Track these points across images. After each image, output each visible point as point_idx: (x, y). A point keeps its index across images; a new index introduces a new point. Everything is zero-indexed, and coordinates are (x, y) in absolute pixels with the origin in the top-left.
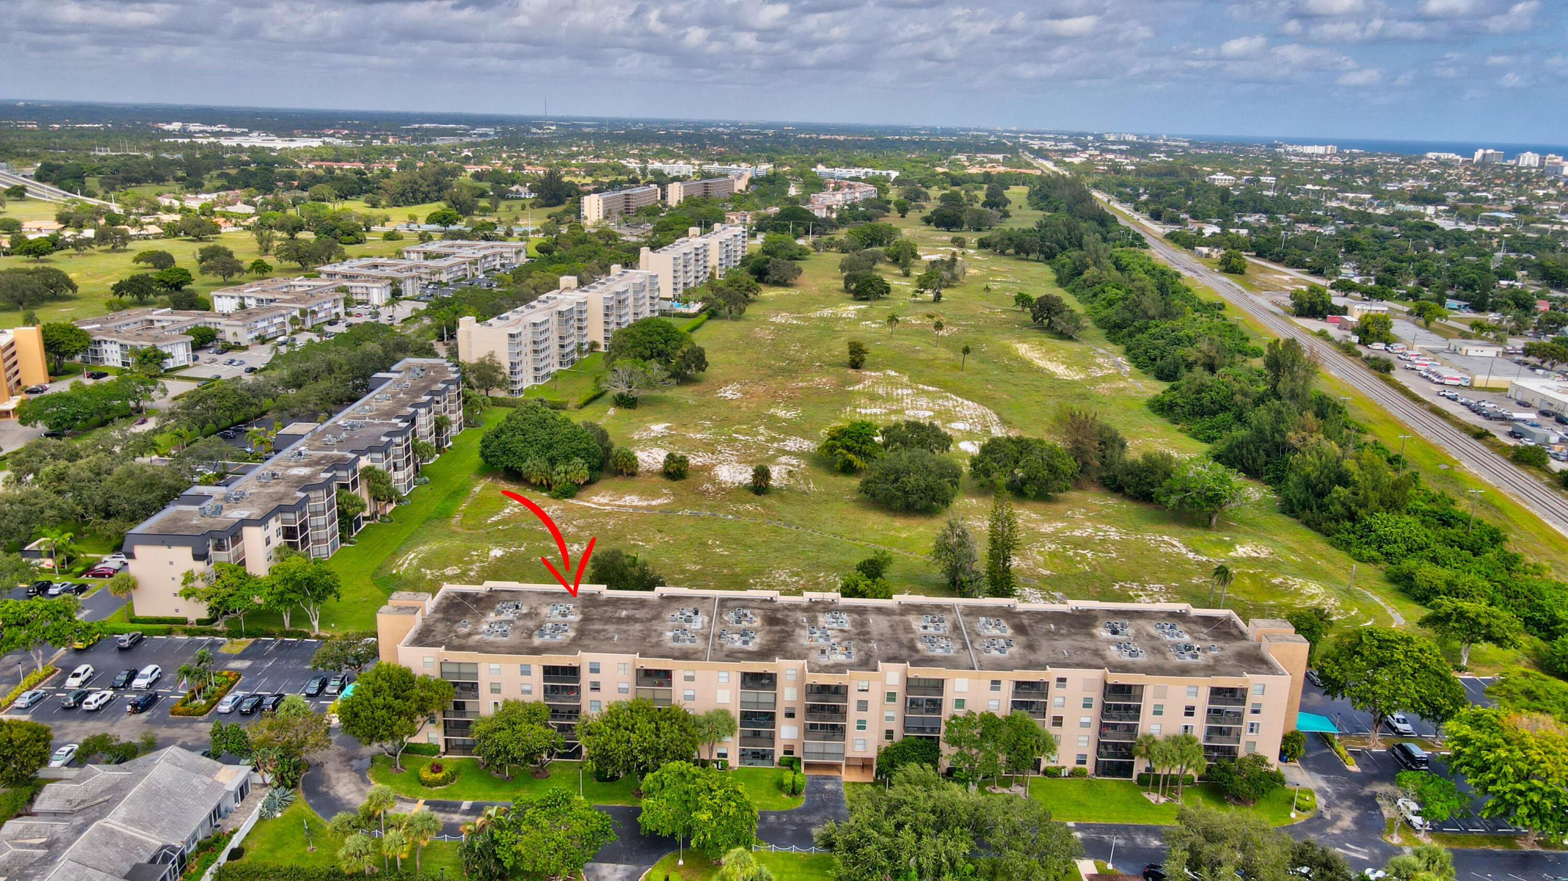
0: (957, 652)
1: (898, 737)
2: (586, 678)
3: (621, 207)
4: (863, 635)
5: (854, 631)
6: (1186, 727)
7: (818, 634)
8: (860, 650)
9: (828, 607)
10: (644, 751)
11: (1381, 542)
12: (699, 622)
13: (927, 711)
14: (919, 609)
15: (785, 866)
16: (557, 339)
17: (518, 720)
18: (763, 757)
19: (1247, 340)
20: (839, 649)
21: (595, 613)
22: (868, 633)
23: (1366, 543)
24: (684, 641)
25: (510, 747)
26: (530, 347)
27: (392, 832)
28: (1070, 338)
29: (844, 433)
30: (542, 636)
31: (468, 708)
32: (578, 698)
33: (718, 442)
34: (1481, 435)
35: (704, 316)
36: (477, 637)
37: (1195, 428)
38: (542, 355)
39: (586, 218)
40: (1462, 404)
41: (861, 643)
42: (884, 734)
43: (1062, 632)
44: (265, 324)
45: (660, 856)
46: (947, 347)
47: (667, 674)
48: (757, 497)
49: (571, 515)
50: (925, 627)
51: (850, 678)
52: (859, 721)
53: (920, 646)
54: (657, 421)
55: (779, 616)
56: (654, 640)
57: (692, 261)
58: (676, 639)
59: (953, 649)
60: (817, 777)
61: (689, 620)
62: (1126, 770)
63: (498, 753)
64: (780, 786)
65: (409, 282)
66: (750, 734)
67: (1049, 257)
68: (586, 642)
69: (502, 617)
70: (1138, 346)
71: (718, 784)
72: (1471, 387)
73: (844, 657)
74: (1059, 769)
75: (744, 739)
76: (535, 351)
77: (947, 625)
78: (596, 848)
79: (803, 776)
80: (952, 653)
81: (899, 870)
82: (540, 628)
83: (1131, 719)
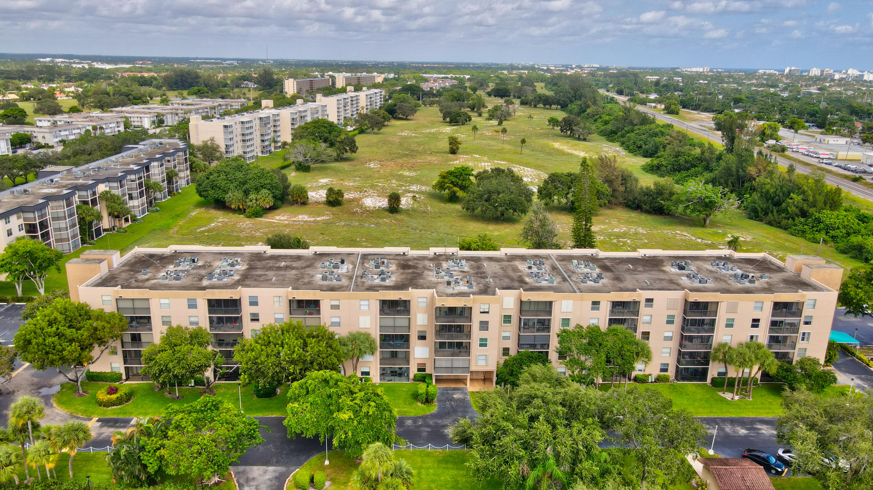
0: (559, 283)
1: (513, 352)
2: (247, 310)
3: (308, 87)
4: (480, 273)
5: (472, 271)
6: (752, 337)
7: (443, 273)
8: (478, 284)
9: (448, 258)
10: (292, 362)
11: (828, 229)
12: (344, 269)
13: (538, 330)
14: (523, 258)
15: (423, 462)
16: (259, 136)
17: (179, 342)
18: (400, 375)
19: (692, 139)
20: (461, 283)
21: (259, 264)
22: (484, 273)
23: (817, 231)
24: (331, 280)
25: (171, 365)
26: (240, 138)
27: (38, 444)
28: (585, 140)
29: (451, 173)
30: (210, 279)
31: (144, 339)
32: (241, 328)
33: (365, 187)
34: (855, 180)
35: (357, 132)
36: (153, 282)
37: (676, 178)
38: (249, 143)
39: (286, 93)
40: (836, 166)
41: (479, 279)
42: (501, 352)
43: (639, 269)
44: (67, 133)
45: (308, 457)
46: (510, 144)
47: (316, 303)
48: (391, 215)
49: (259, 226)
50: (530, 268)
51: (474, 301)
52: (481, 340)
53: (527, 279)
54: (323, 178)
55: (411, 263)
56: (306, 280)
57: (349, 104)
58: (324, 278)
59: (556, 281)
60: (446, 389)
61: (336, 267)
62: (702, 375)
63: (161, 371)
64: (416, 396)
65: (169, 116)
66: (388, 356)
67: (564, 107)
68: (248, 283)
69: (180, 268)
70: (629, 140)
71: (359, 387)
72: (836, 159)
73: (466, 288)
74: (647, 376)
75: (382, 361)
76: (244, 141)
77: (547, 267)
78: (242, 451)
79: (434, 388)
80: (555, 284)
81: (537, 459)
82: (210, 275)
83: (706, 331)
